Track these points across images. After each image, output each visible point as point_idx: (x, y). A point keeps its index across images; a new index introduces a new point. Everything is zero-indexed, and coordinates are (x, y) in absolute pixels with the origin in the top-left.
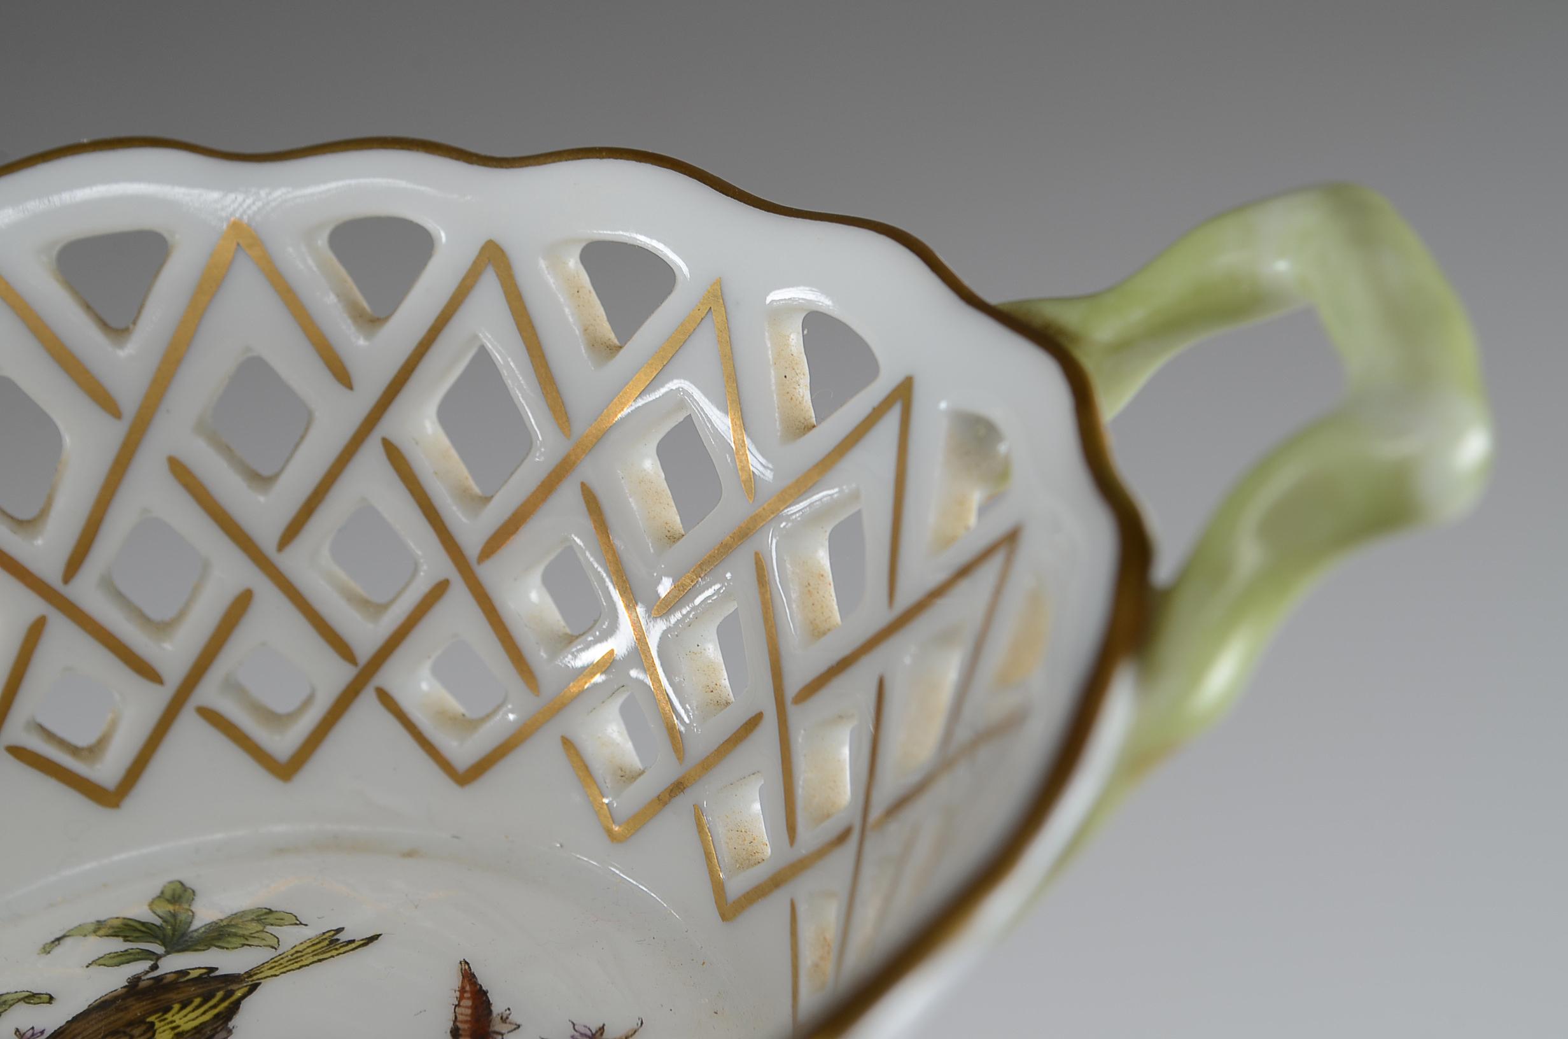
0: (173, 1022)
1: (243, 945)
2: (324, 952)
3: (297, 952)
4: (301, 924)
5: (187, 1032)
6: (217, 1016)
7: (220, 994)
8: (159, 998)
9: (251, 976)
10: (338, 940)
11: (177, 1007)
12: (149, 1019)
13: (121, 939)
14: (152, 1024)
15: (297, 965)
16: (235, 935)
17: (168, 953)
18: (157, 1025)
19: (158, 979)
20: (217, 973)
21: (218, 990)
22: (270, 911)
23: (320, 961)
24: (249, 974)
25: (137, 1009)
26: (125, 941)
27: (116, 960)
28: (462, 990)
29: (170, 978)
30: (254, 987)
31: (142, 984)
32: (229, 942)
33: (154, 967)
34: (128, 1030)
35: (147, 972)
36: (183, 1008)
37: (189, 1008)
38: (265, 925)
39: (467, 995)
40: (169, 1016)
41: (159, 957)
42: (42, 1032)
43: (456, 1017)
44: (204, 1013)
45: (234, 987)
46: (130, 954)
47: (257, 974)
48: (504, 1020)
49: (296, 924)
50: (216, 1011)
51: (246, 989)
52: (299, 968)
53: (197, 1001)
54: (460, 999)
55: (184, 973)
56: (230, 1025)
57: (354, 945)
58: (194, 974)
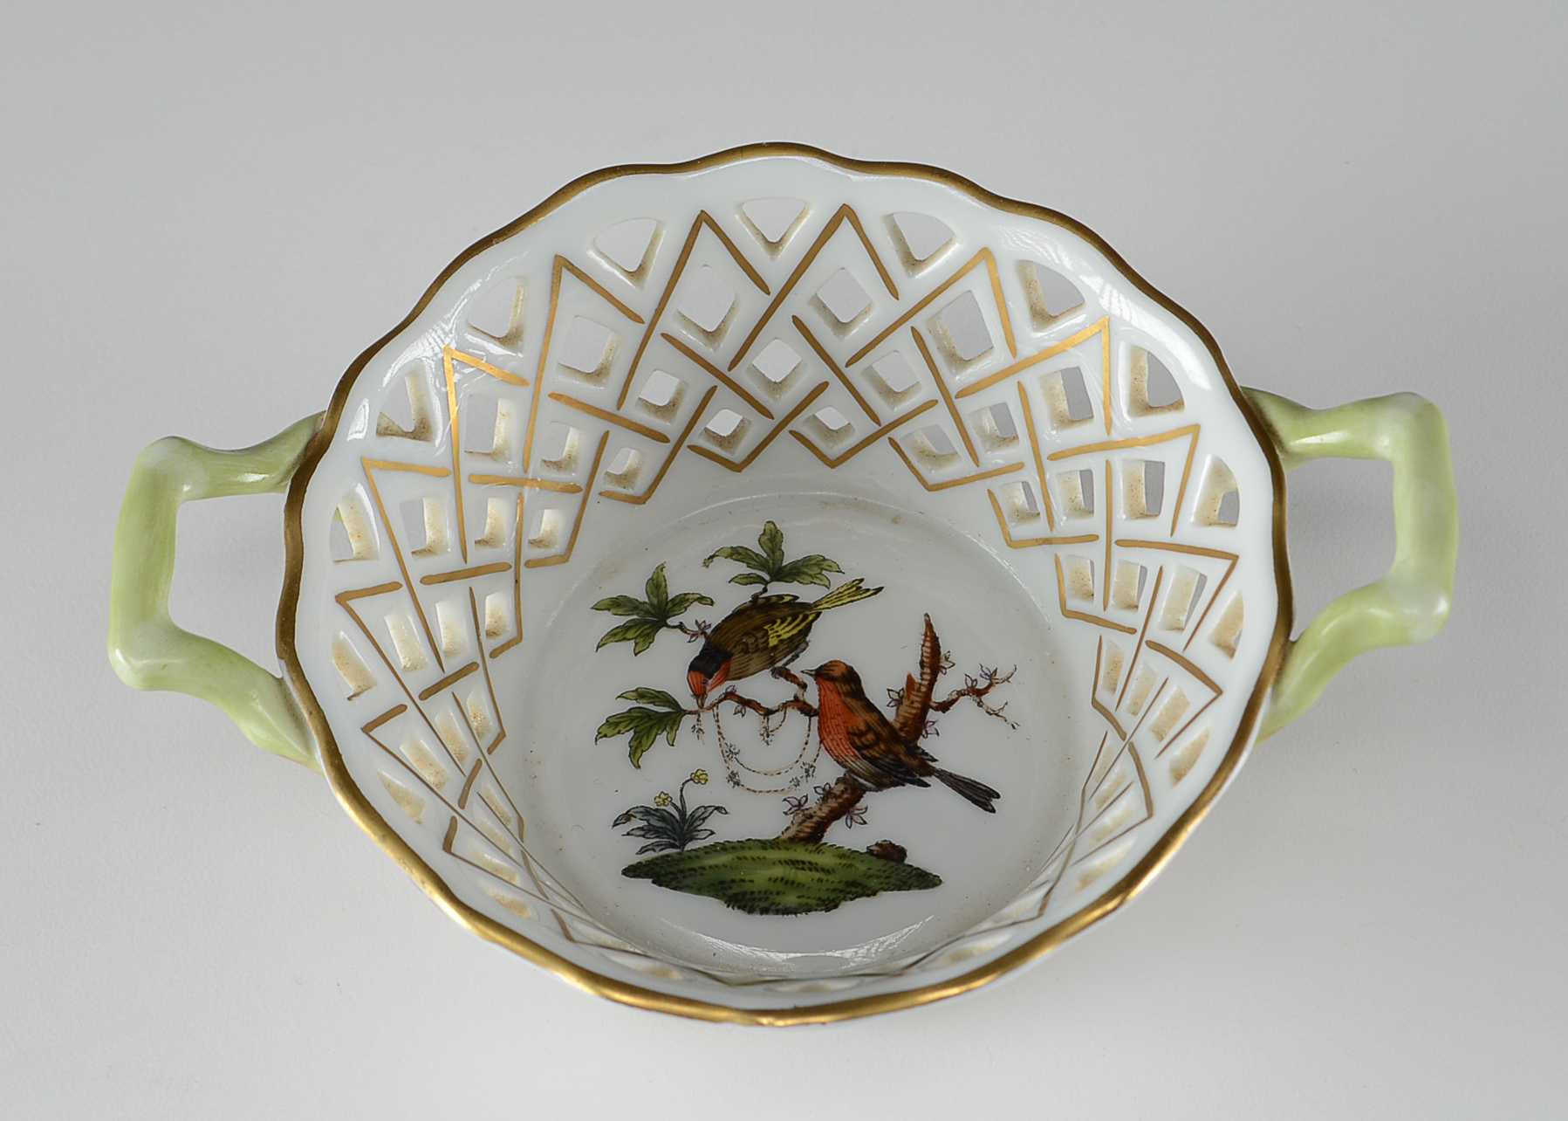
0: (777, 631)
1: (812, 582)
2: (854, 596)
3: (840, 593)
4: (841, 572)
5: (786, 640)
6: (800, 631)
7: (801, 616)
8: (770, 613)
9: (816, 606)
10: (861, 587)
11: (779, 621)
12: (766, 627)
13: (745, 565)
14: (767, 631)
15: (839, 603)
16: (807, 574)
17: (772, 581)
18: (770, 632)
19: (768, 599)
20: (798, 601)
21: (800, 613)
22: (824, 559)
23: (852, 601)
24: (816, 604)
25: (758, 619)
26: (748, 567)
27: (745, 581)
28: (926, 635)
29: (774, 599)
30: (818, 615)
31: (760, 601)
32: (803, 579)
33: (765, 590)
34: (755, 633)
35: (762, 593)
36: (782, 623)
37: (785, 624)
38: (822, 569)
39: (928, 639)
40: (775, 627)
41: (767, 583)
42: (710, 625)
43: (922, 654)
44: (793, 628)
45: (808, 613)
46: (752, 577)
47: (819, 605)
48: (947, 659)
49: (838, 572)
50: (799, 628)
51: (814, 615)
52: (841, 605)
53: (789, 619)
54: (925, 641)
55: (781, 597)
56: (808, 639)
57: (869, 593)
58: (787, 599)
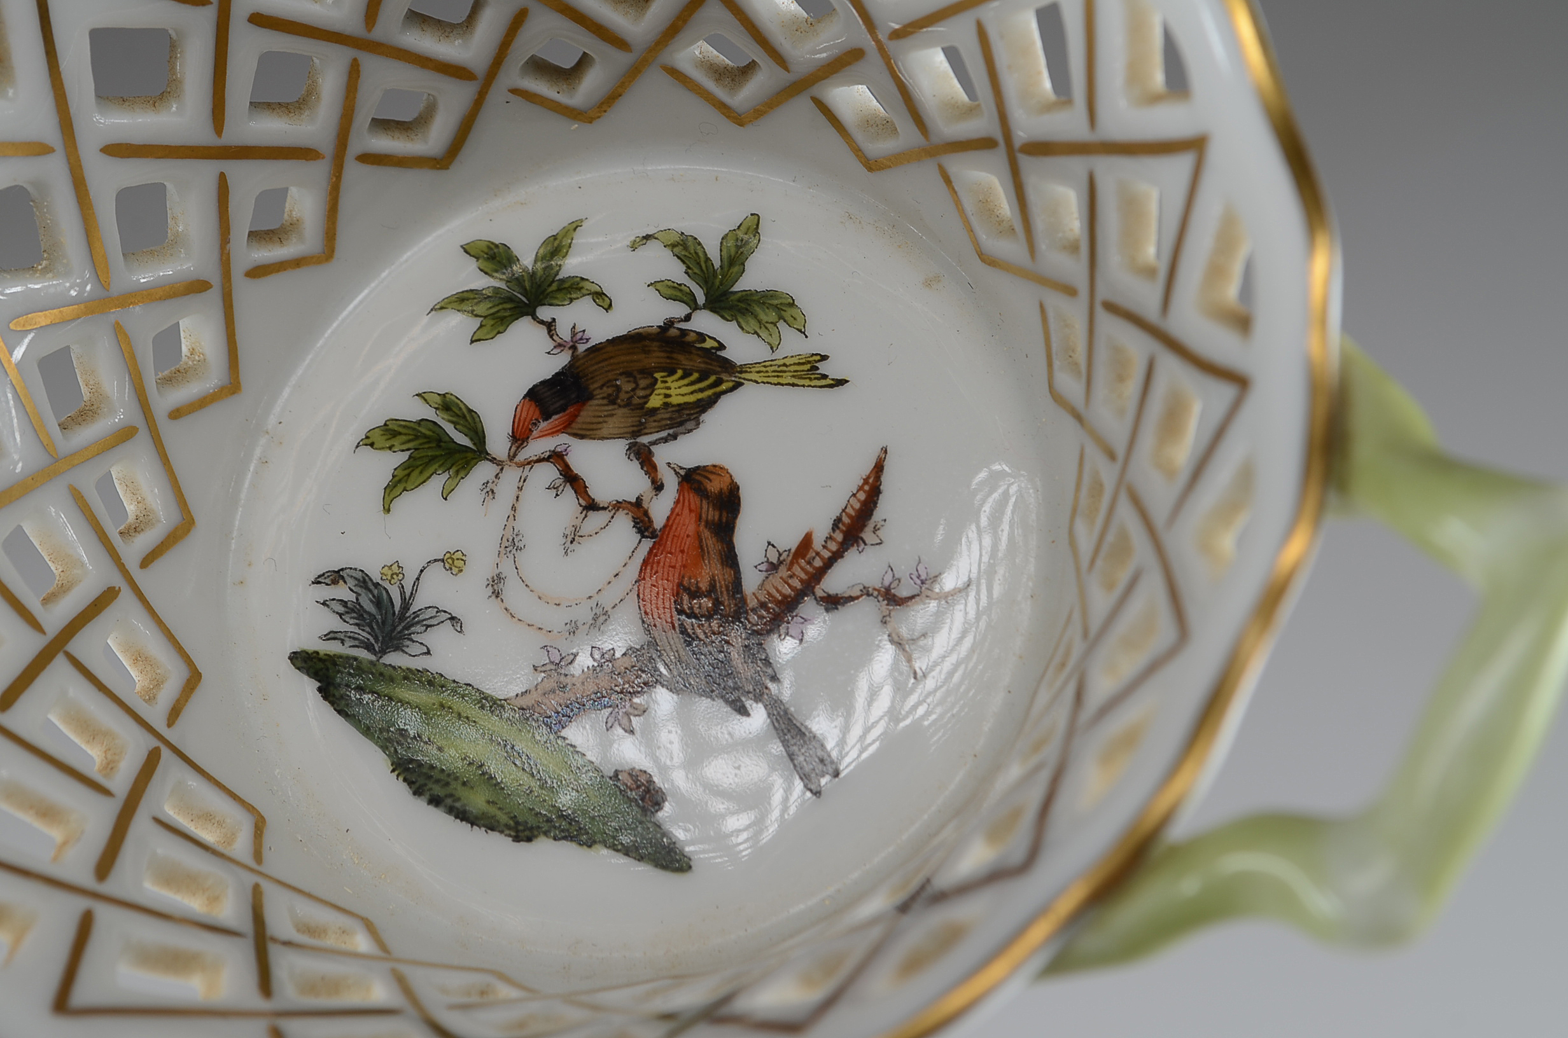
0: (669, 388)
1: (756, 333)
2: (801, 378)
3: (785, 365)
4: (804, 333)
5: (673, 406)
6: (699, 400)
7: (712, 378)
8: (675, 356)
9: (741, 372)
10: (817, 368)
11: (680, 373)
12: (657, 375)
13: (684, 268)
14: (656, 380)
15: (775, 380)
16: (756, 317)
17: (705, 307)
18: (659, 385)
19: (684, 333)
20: (722, 354)
21: (715, 373)
22: (792, 304)
23: (793, 385)
24: (743, 369)
25: (656, 357)
26: (686, 273)
27: (669, 292)
28: (866, 481)
29: (692, 337)
30: (738, 385)
31: (673, 332)
32: (747, 322)
33: (688, 318)
34: (638, 376)
35: (681, 320)
36: (682, 378)
37: (686, 381)
38: (781, 318)
39: (867, 488)
40: (669, 379)
41: (695, 307)
42: (588, 340)
43: (846, 508)
44: (692, 393)
45: (724, 377)
46: (681, 290)
47: (746, 372)
48: (875, 530)
49: (800, 331)
50: (700, 396)
51: (731, 384)
52: (775, 384)
53: (696, 375)
54: (860, 488)
55: (702, 337)
56: (704, 417)
57: (823, 382)
58: (709, 344)
